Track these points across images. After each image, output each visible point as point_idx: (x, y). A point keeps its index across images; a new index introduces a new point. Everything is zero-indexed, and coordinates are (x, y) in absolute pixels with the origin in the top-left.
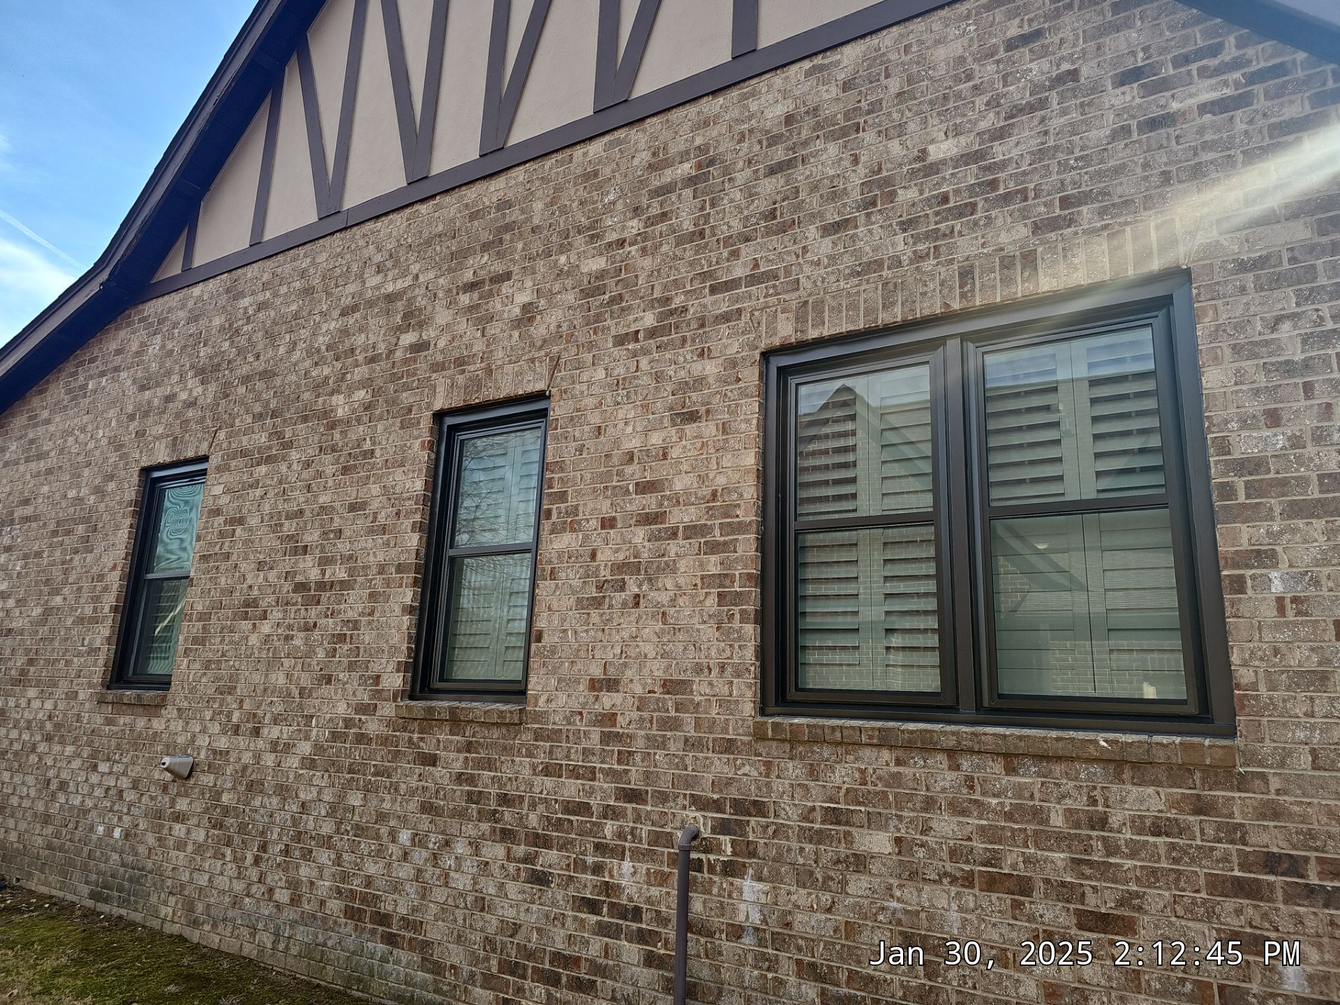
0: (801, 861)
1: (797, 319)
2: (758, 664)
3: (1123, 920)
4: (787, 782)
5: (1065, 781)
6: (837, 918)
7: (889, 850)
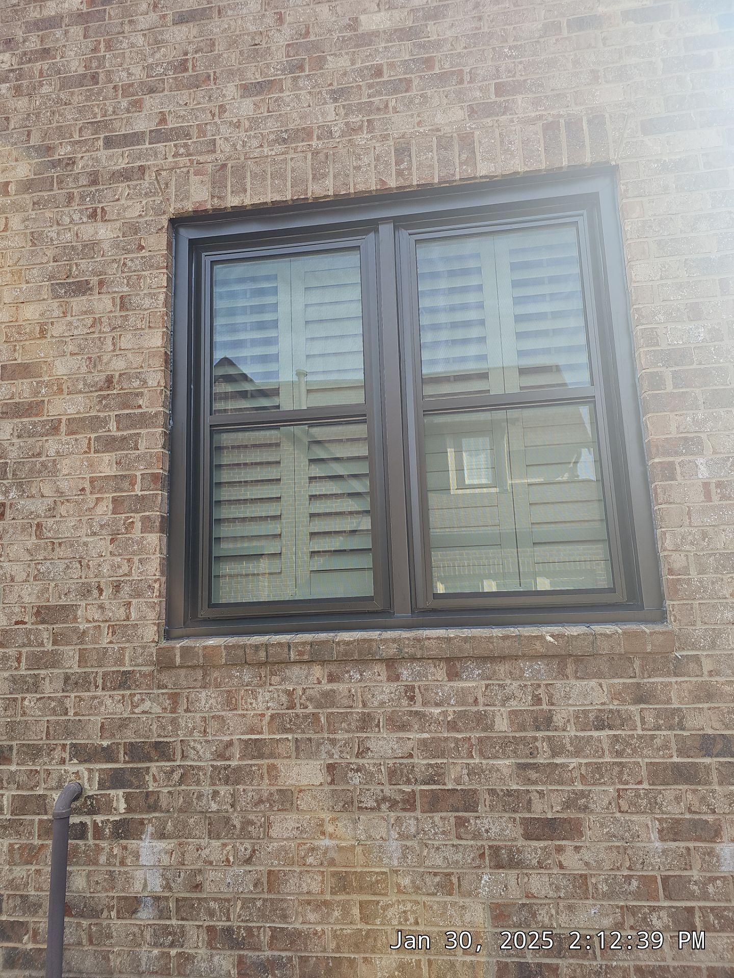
0: (214, 807)
1: (214, 183)
2: (164, 579)
3: (570, 823)
4: (198, 715)
5: (508, 682)
6: (259, 868)
7: (321, 779)
